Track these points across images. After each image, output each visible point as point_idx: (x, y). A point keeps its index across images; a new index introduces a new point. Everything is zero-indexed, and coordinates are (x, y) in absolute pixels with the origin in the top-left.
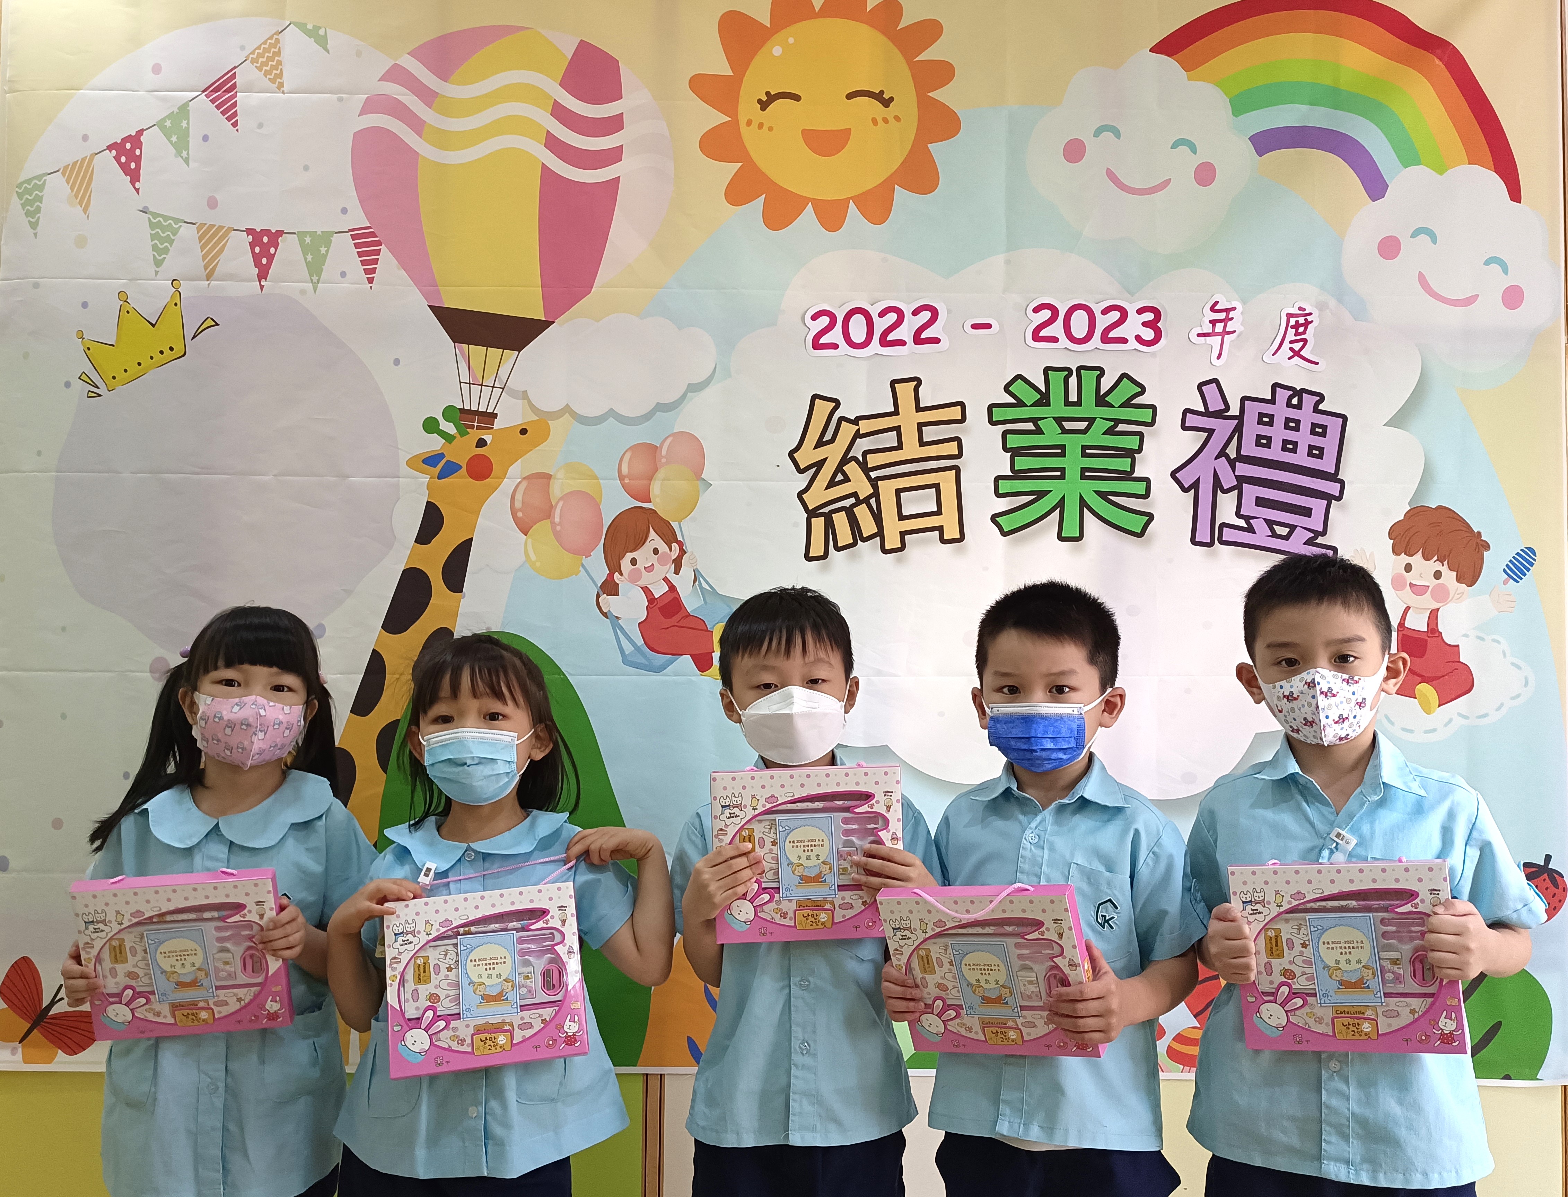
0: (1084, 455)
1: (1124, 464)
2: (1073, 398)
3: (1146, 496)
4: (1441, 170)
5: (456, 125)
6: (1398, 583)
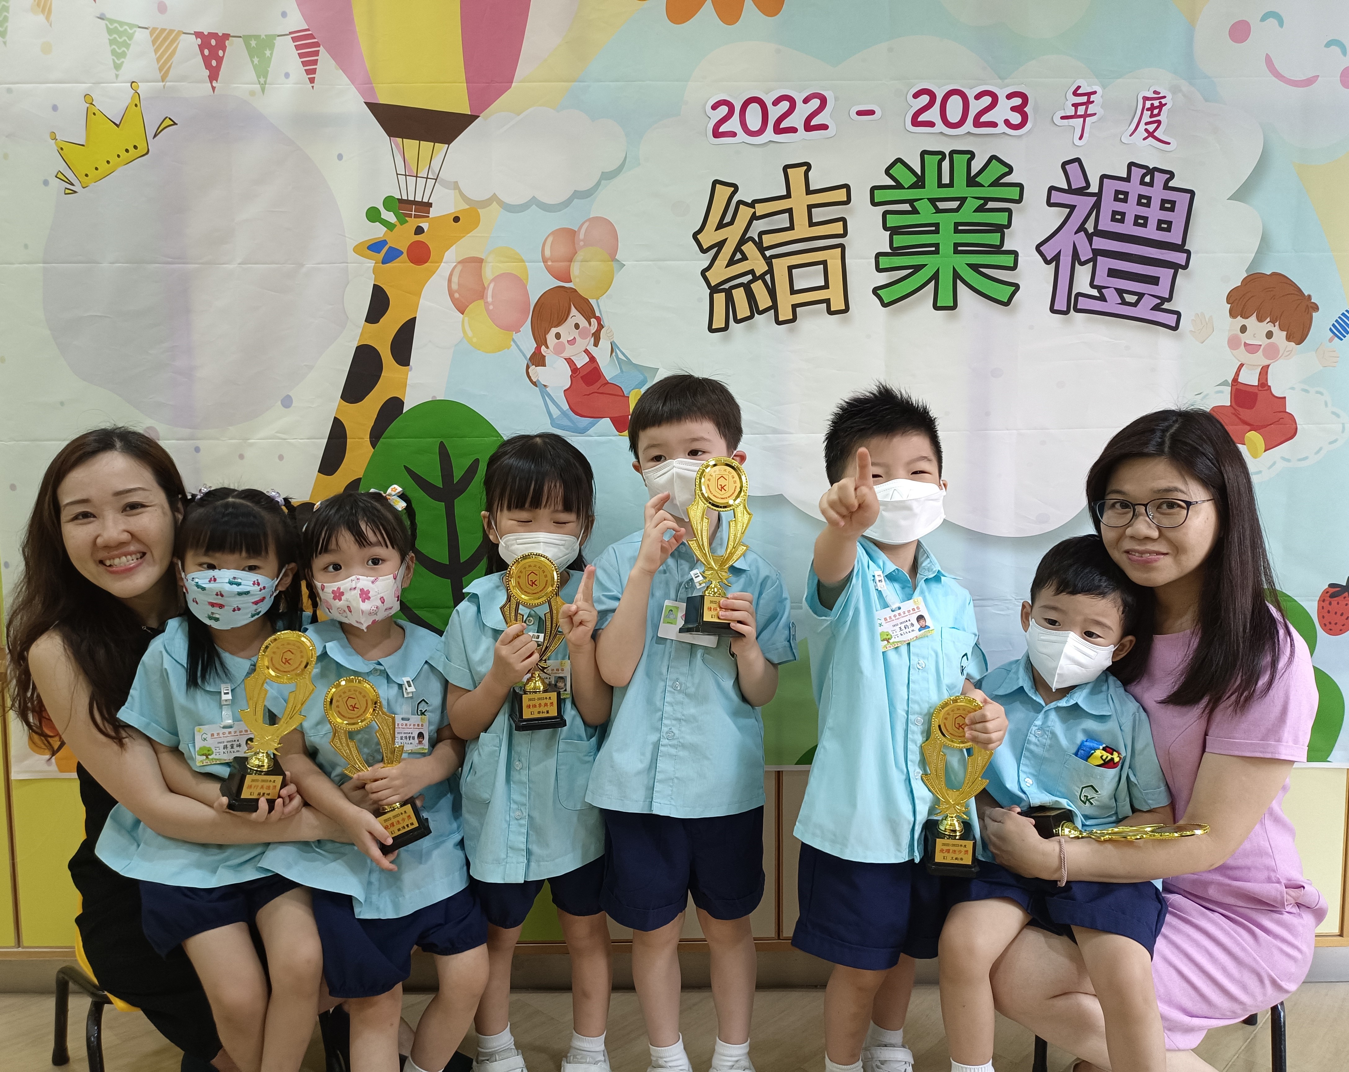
0: (956, 231)
1: (994, 239)
2: (946, 180)
3: (1014, 268)
6: (1233, 343)
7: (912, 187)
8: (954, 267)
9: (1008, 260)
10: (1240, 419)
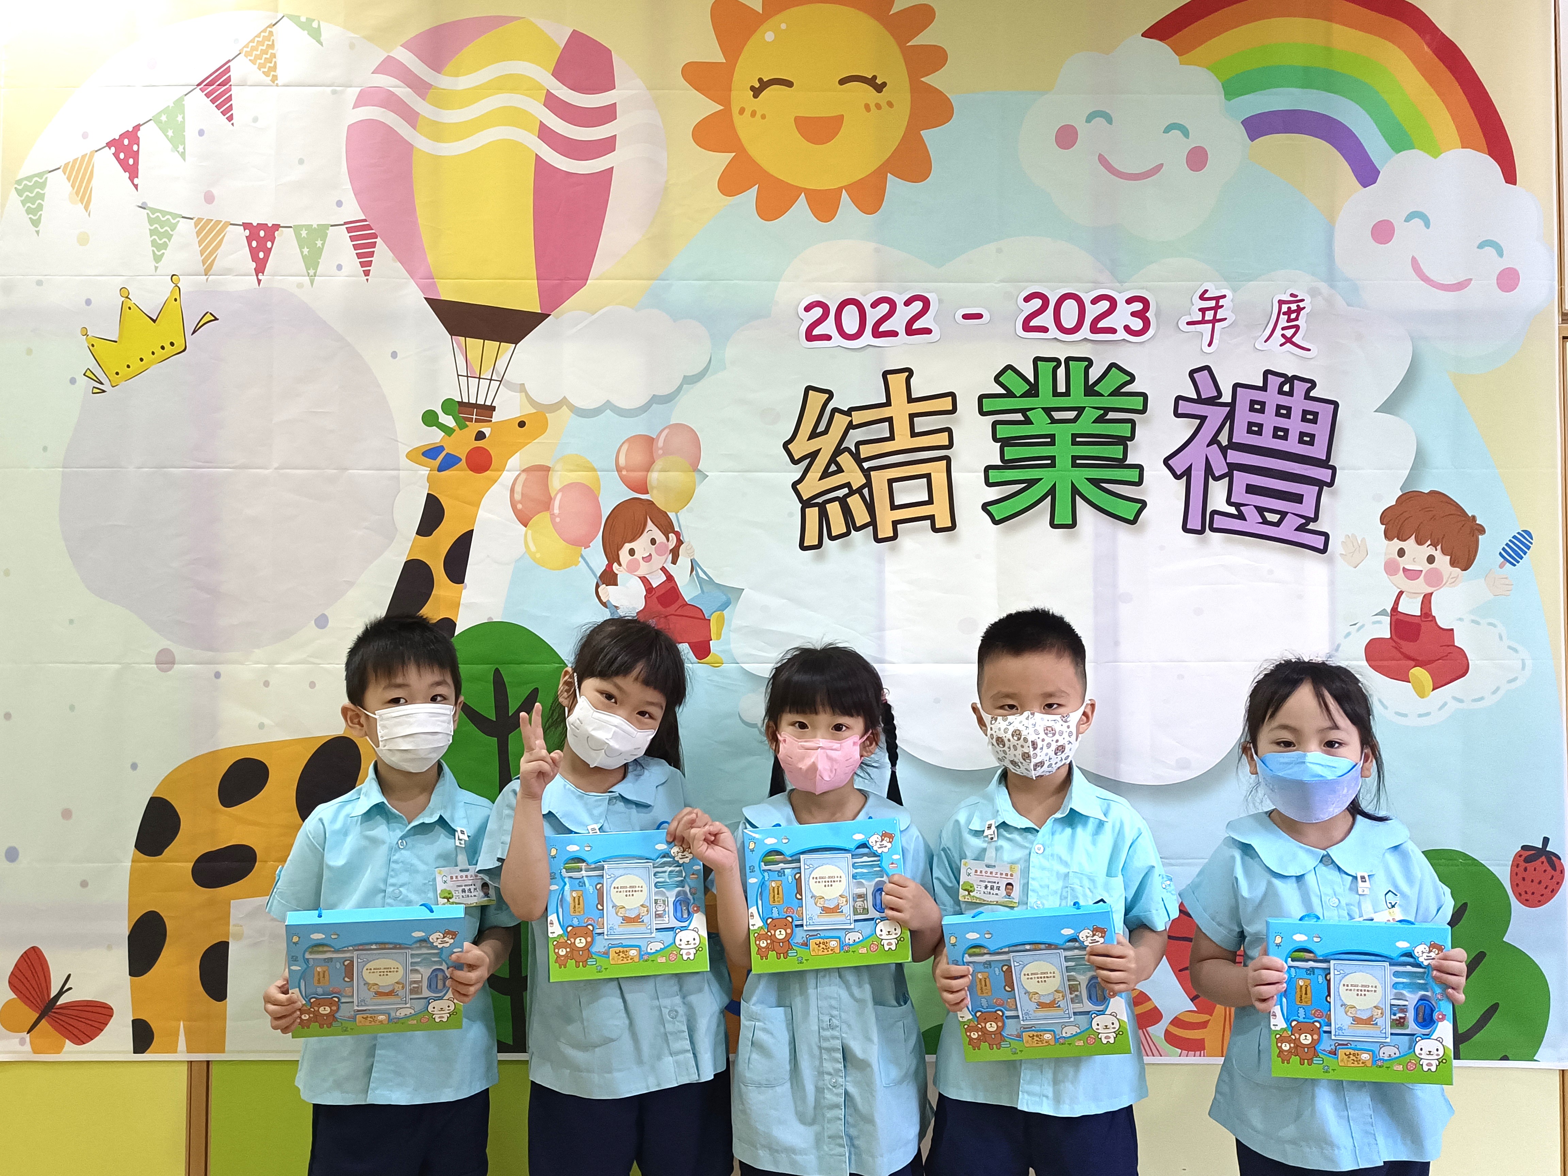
0: (1075, 443)
1: (1116, 452)
2: (1062, 388)
3: (1140, 483)
4: (1435, 153)
5: (452, 116)
6: (1390, 568)
7: (1024, 395)
8: (1072, 483)
9: (1133, 475)
10: (1402, 653)
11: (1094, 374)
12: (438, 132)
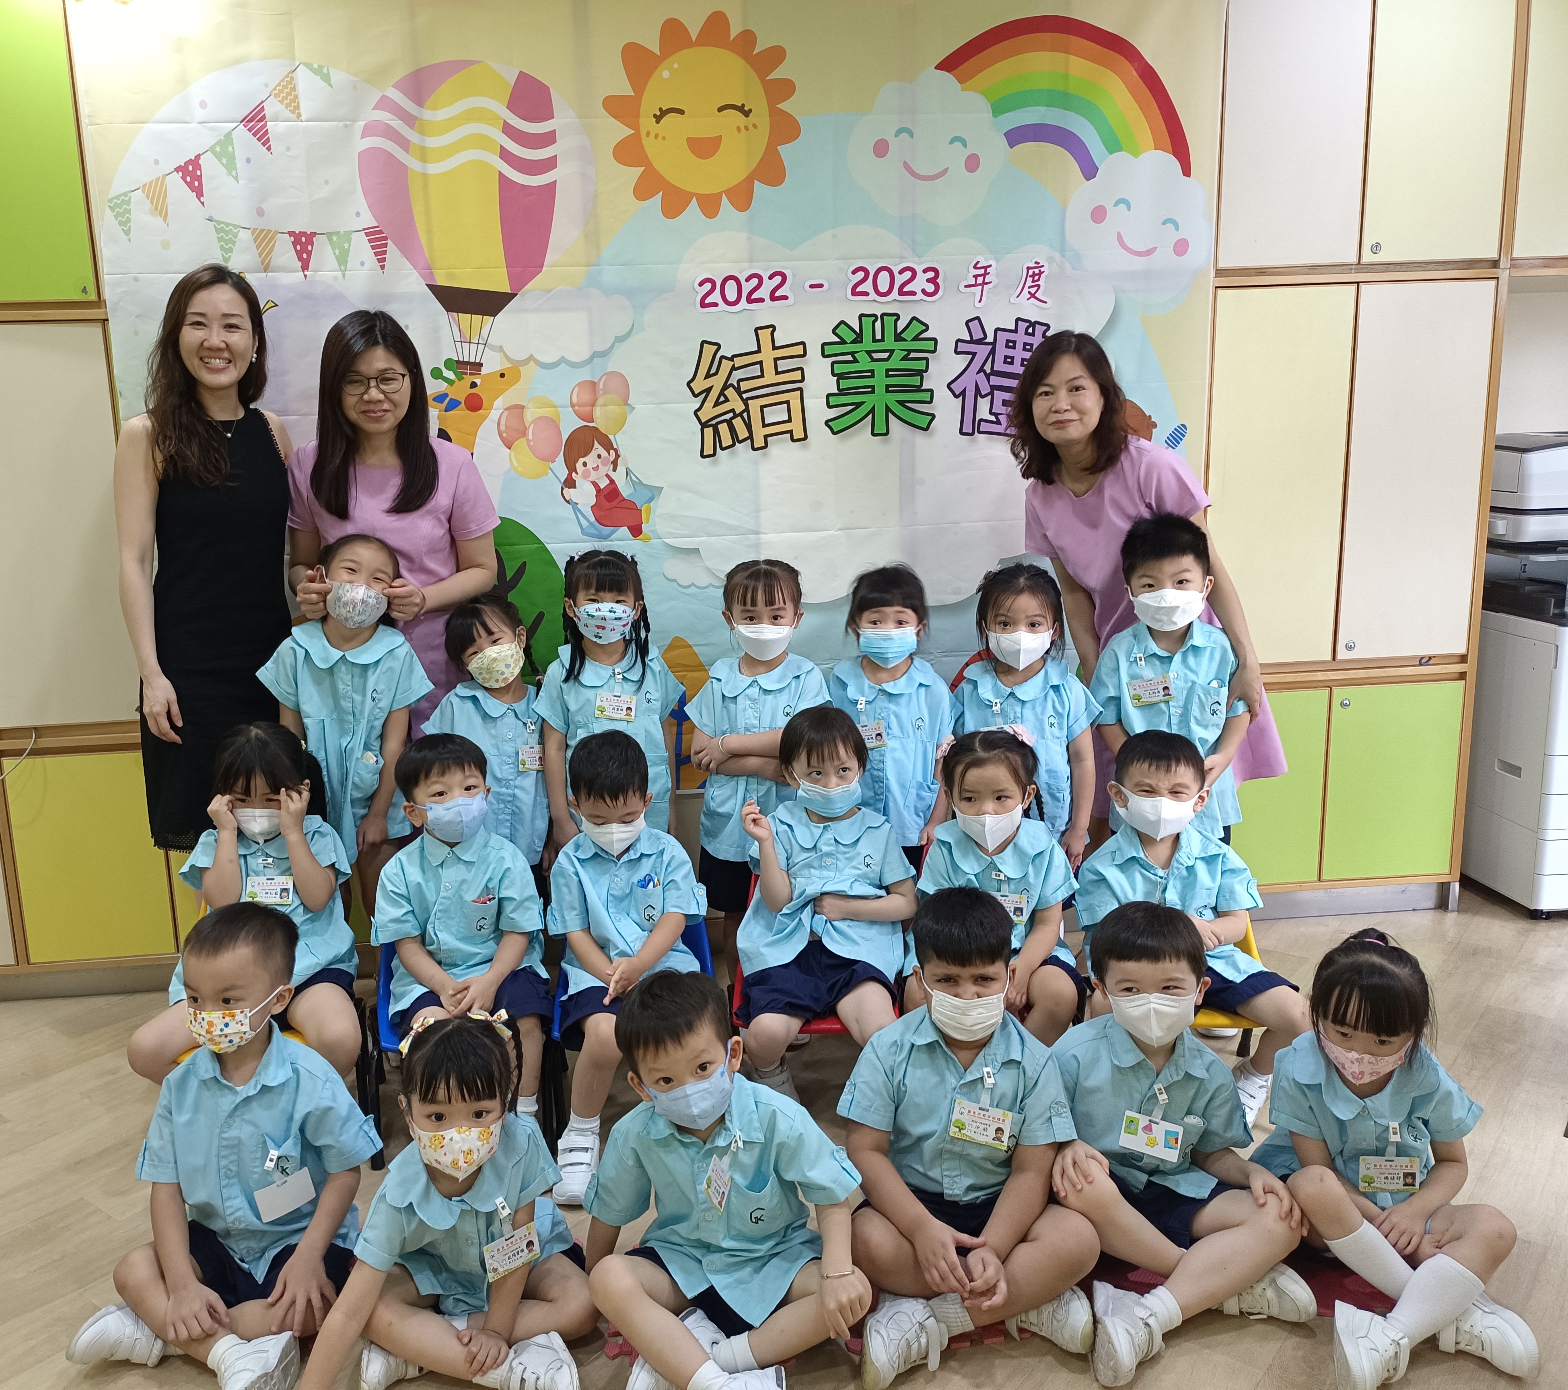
0: (887, 376)
1: (916, 381)
2: (878, 336)
3: (931, 402)
4: (1136, 154)
5: (433, 142)
7: (852, 342)
8: (886, 403)
9: (926, 396)
11: (901, 325)
12: (424, 155)
